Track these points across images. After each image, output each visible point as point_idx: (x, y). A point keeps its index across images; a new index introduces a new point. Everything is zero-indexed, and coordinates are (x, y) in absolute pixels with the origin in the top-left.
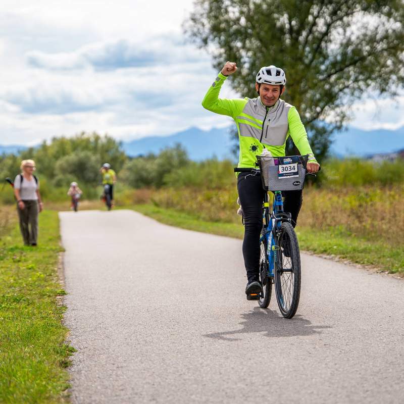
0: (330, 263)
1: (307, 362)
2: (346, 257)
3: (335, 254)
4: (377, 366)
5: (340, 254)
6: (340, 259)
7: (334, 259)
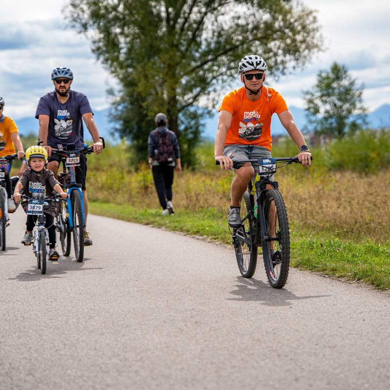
0: (203, 243)
1: (179, 339)
2: (218, 238)
3: (207, 235)
4: (244, 343)
5: (212, 235)
6: (212, 240)
7: (207, 240)
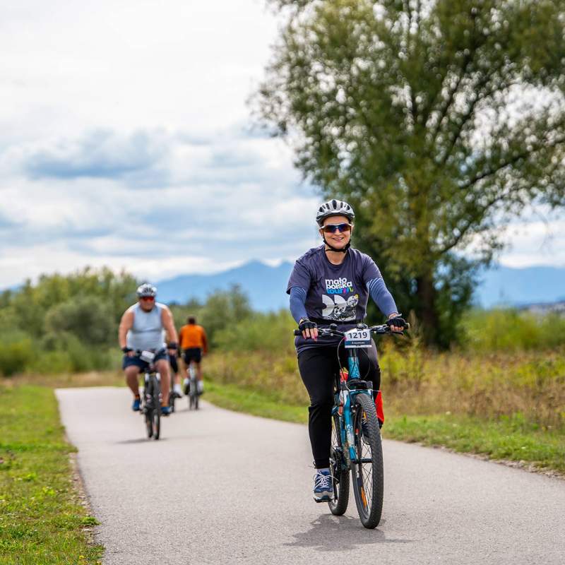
6: (538, 469)
7: (528, 468)
